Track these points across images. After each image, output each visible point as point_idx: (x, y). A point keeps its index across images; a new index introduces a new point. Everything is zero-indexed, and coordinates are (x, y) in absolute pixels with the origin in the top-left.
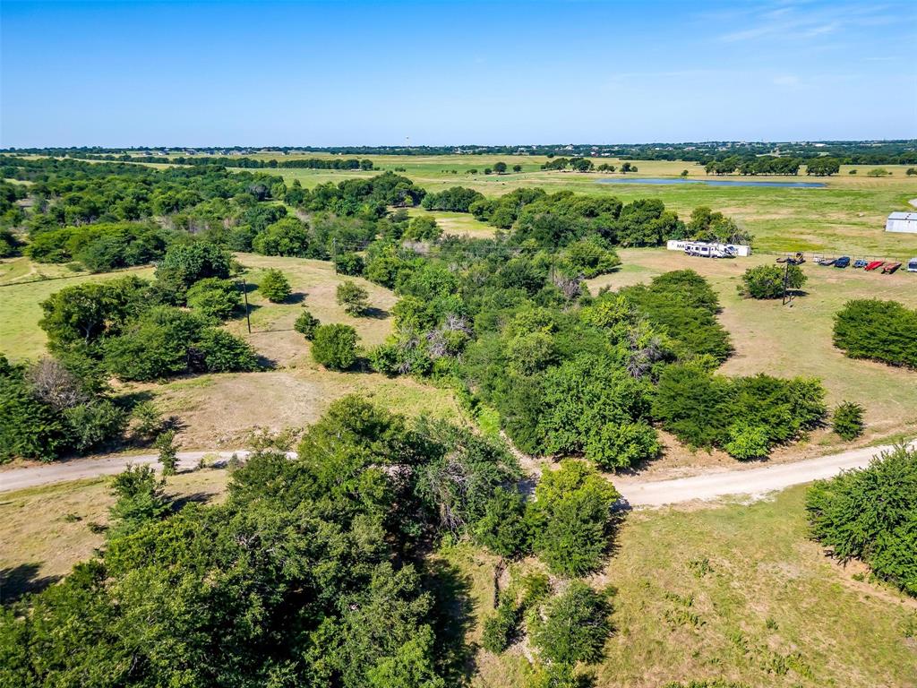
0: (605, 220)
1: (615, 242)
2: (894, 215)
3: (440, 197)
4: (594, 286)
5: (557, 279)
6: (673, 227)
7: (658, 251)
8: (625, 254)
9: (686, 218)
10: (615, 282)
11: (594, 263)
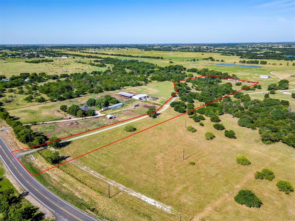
0: (220, 75)
1: (221, 78)
2: (261, 75)
3: (190, 70)
4: (219, 84)
5: (215, 83)
6: (229, 77)
7: (227, 80)
8: (222, 80)
9: (231, 75)
10: (221, 83)
11: (219, 81)
